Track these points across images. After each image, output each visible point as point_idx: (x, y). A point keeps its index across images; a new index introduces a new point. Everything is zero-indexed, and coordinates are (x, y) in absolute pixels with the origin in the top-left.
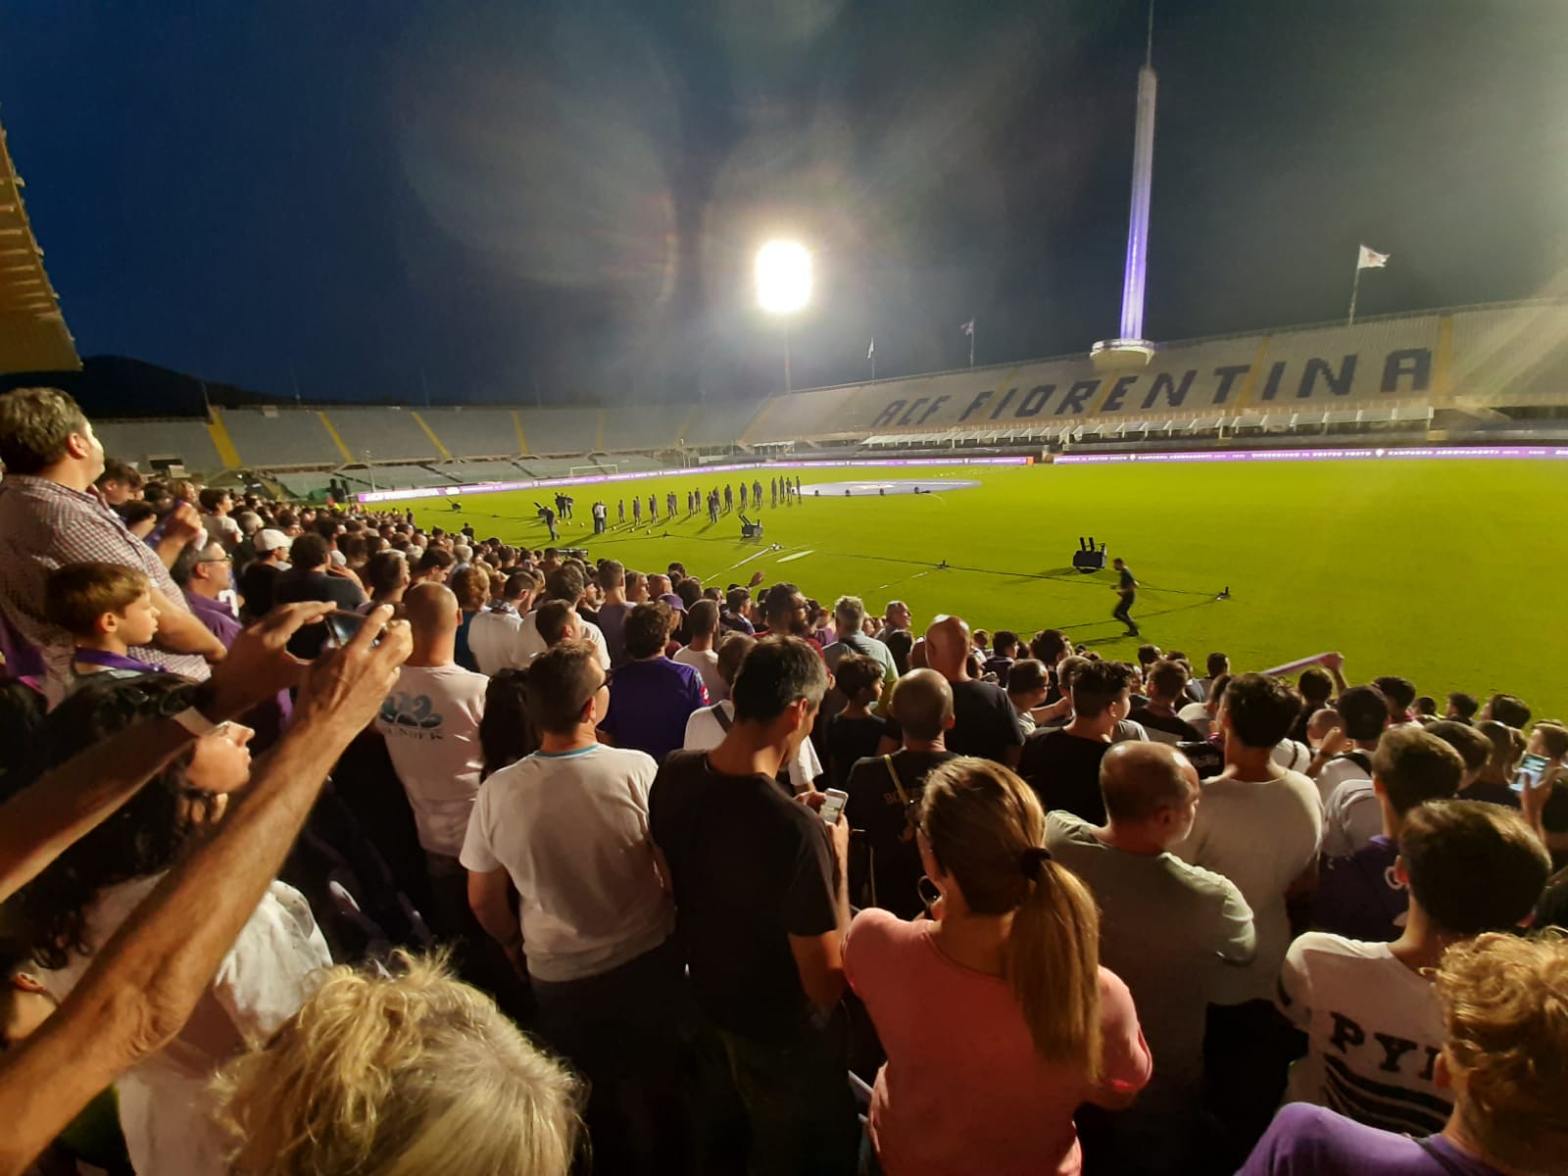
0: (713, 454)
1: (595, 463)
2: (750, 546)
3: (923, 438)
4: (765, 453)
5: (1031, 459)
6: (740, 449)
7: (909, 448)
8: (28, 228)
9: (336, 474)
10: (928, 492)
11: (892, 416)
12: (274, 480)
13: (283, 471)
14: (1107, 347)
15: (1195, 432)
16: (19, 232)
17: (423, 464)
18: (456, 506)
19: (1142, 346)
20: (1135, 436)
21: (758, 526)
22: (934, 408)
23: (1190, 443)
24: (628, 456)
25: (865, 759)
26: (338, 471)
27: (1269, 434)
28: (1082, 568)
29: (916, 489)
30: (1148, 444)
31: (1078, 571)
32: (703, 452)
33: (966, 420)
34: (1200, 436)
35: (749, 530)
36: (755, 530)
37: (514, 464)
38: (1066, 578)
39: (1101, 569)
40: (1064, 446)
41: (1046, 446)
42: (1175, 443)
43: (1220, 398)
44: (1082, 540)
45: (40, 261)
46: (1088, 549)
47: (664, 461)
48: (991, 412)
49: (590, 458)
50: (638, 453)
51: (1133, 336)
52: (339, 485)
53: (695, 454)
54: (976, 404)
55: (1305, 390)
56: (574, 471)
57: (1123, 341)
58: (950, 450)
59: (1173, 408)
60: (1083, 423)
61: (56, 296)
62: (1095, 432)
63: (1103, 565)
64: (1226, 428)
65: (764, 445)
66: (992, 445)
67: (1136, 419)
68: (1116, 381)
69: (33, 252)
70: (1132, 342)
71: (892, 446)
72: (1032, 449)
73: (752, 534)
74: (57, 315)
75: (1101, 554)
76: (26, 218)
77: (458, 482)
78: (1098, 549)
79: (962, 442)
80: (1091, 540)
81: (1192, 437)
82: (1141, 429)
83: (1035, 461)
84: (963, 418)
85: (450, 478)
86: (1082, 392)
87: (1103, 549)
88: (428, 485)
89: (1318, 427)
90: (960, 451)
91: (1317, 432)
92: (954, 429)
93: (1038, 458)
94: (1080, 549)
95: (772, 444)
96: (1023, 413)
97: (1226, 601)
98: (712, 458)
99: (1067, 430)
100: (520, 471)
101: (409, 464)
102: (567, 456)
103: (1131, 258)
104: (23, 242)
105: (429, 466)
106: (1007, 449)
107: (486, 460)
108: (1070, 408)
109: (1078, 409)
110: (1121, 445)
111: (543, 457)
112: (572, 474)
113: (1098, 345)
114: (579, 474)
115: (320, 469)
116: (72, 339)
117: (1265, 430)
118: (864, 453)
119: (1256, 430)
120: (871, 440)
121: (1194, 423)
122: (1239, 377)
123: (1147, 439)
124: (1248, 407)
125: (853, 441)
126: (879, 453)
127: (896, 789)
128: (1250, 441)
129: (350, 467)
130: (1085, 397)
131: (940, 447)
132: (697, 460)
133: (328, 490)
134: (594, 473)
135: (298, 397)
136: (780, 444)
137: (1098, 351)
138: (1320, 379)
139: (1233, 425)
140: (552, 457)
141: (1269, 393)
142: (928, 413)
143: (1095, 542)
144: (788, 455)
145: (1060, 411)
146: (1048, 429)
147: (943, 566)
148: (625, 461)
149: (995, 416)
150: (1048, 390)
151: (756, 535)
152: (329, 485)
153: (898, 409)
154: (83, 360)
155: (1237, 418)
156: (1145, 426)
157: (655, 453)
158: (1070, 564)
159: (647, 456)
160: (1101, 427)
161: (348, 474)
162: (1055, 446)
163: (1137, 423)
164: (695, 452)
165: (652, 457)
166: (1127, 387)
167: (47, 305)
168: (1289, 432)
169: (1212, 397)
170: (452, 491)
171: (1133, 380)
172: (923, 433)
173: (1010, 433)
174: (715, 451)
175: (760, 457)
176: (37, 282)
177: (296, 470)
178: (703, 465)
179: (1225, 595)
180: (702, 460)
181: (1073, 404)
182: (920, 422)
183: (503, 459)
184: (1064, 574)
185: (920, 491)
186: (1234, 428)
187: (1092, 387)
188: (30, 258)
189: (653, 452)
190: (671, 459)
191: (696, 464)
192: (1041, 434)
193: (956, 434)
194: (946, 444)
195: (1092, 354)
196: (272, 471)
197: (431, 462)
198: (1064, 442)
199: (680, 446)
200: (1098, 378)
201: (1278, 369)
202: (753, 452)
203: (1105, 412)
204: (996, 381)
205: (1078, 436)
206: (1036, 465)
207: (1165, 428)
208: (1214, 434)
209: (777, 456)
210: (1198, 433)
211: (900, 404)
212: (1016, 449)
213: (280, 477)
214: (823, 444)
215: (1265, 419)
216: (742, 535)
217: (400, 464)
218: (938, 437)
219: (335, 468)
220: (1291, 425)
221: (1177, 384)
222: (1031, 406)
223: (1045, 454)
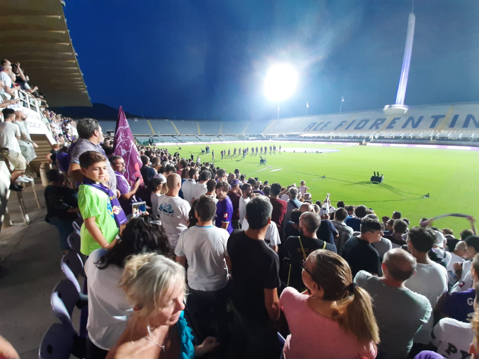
0: (253, 137)
1: (219, 138)
2: (262, 166)
3: (321, 135)
4: (269, 137)
5: (359, 144)
6: (262, 136)
7: (316, 138)
8: (79, 68)
9: (151, 138)
10: (321, 153)
11: (311, 127)
12: (135, 138)
13: (138, 136)
14: (390, 107)
15: (421, 138)
16: (77, 68)
17: (172, 136)
18: (180, 148)
19: (403, 107)
20: (397, 138)
21: (265, 160)
22: (326, 125)
23: (418, 141)
24: (228, 136)
25: (292, 236)
26: (151, 137)
27: (451, 140)
28: (374, 182)
29: (317, 151)
30: (402, 141)
31: (372, 183)
32: (250, 136)
33: (337, 130)
34: (423, 139)
35: (262, 161)
36: (264, 161)
37: (196, 137)
38: (367, 184)
39: (380, 183)
40: (371, 140)
41: (365, 140)
42: (413, 141)
43: (433, 126)
44: (374, 172)
45: (82, 77)
46: (377, 176)
47: (239, 138)
48: (346, 127)
49: (217, 136)
50: (231, 135)
51: (400, 103)
52: (151, 141)
53: (248, 137)
54: (341, 125)
55: (466, 125)
56: (213, 140)
57: (396, 105)
58: (330, 139)
59: (414, 129)
60: (379, 132)
61: (86, 87)
62: (383, 136)
63: (381, 182)
64: (434, 138)
65: (269, 135)
66: (345, 138)
67: (399, 132)
68: (392, 119)
69: (80, 75)
70: (400, 105)
71: (310, 137)
72: (360, 140)
73: (263, 162)
74: (86, 92)
75: (381, 178)
76: (78, 65)
77: (181, 141)
78: (380, 176)
79: (334, 137)
80: (378, 173)
81: (420, 139)
82: (400, 136)
83: (360, 145)
84: (335, 129)
85: (179, 140)
86: (379, 122)
87: (382, 176)
88: (174, 141)
89: (469, 139)
90: (333, 140)
91: (470, 140)
92: (332, 132)
93: (361, 143)
94: (374, 175)
95: (272, 135)
96: (357, 128)
97: (427, 198)
98: (253, 138)
99: (373, 134)
100: (197, 139)
101: (169, 136)
102: (211, 135)
103: (402, 77)
104: (77, 71)
105: (174, 136)
106: (350, 140)
107: (189, 135)
108: (374, 127)
109: (377, 128)
110: (392, 141)
111: (204, 135)
112: (212, 141)
113: (387, 106)
114: (214, 141)
115: (147, 136)
116: (90, 98)
117: (449, 138)
118: (301, 139)
119: (446, 138)
120: (304, 135)
121: (421, 134)
122: (440, 119)
123: (402, 139)
124: (443, 130)
125: (297, 135)
126: (306, 139)
127: (301, 247)
128: (443, 142)
129: (154, 136)
130: (380, 124)
131: (327, 138)
132: (248, 138)
133: (148, 142)
134: (218, 141)
135: (143, 116)
136: (274, 135)
137: (387, 108)
138: (471, 121)
139: (436, 136)
140: (207, 135)
141: (452, 125)
142: (324, 127)
143: (379, 173)
144: (276, 138)
145: (371, 128)
146: (366, 134)
147: (324, 177)
148: (227, 137)
149: (347, 129)
150: (367, 121)
151: (264, 163)
152: (148, 140)
153: (313, 126)
154: (93, 104)
155: (439, 134)
156: (402, 134)
157: (236, 136)
158: (369, 180)
159: (234, 136)
160: (386, 134)
161: (154, 137)
162: (368, 140)
163: (399, 133)
164: (248, 136)
165: (235, 137)
166: (396, 121)
167: (84, 89)
168: (458, 140)
169: (429, 125)
170: (180, 144)
171: (399, 119)
172: (321, 133)
173: (352, 135)
174: (254, 136)
175: (268, 138)
176: (81, 82)
177: (141, 136)
178: (250, 140)
179: (427, 196)
180: (250, 138)
181: (376, 126)
182: (321, 130)
183: (194, 135)
184: (366, 183)
185: (318, 152)
186: (437, 137)
187: (383, 120)
188: (80, 76)
189: (235, 135)
190: (241, 138)
191: (248, 139)
192: (363, 136)
193: (332, 134)
194: (329, 138)
195: (384, 109)
196: (135, 136)
197: (175, 135)
198: (371, 139)
199: (244, 134)
200: (386, 117)
201: (456, 117)
202: (265, 137)
203: (387, 129)
204: (349, 117)
205: (377, 137)
206: (360, 146)
207: (410, 136)
208: (429, 139)
209: (273, 139)
210: (422, 138)
211: (314, 124)
212: (353, 140)
213: (137, 138)
214: (288, 135)
215: (449, 134)
216: (260, 162)
217: (167, 136)
218: (326, 135)
219: (151, 136)
220: (459, 137)
221: (416, 121)
222: (360, 126)
223: (364, 142)
